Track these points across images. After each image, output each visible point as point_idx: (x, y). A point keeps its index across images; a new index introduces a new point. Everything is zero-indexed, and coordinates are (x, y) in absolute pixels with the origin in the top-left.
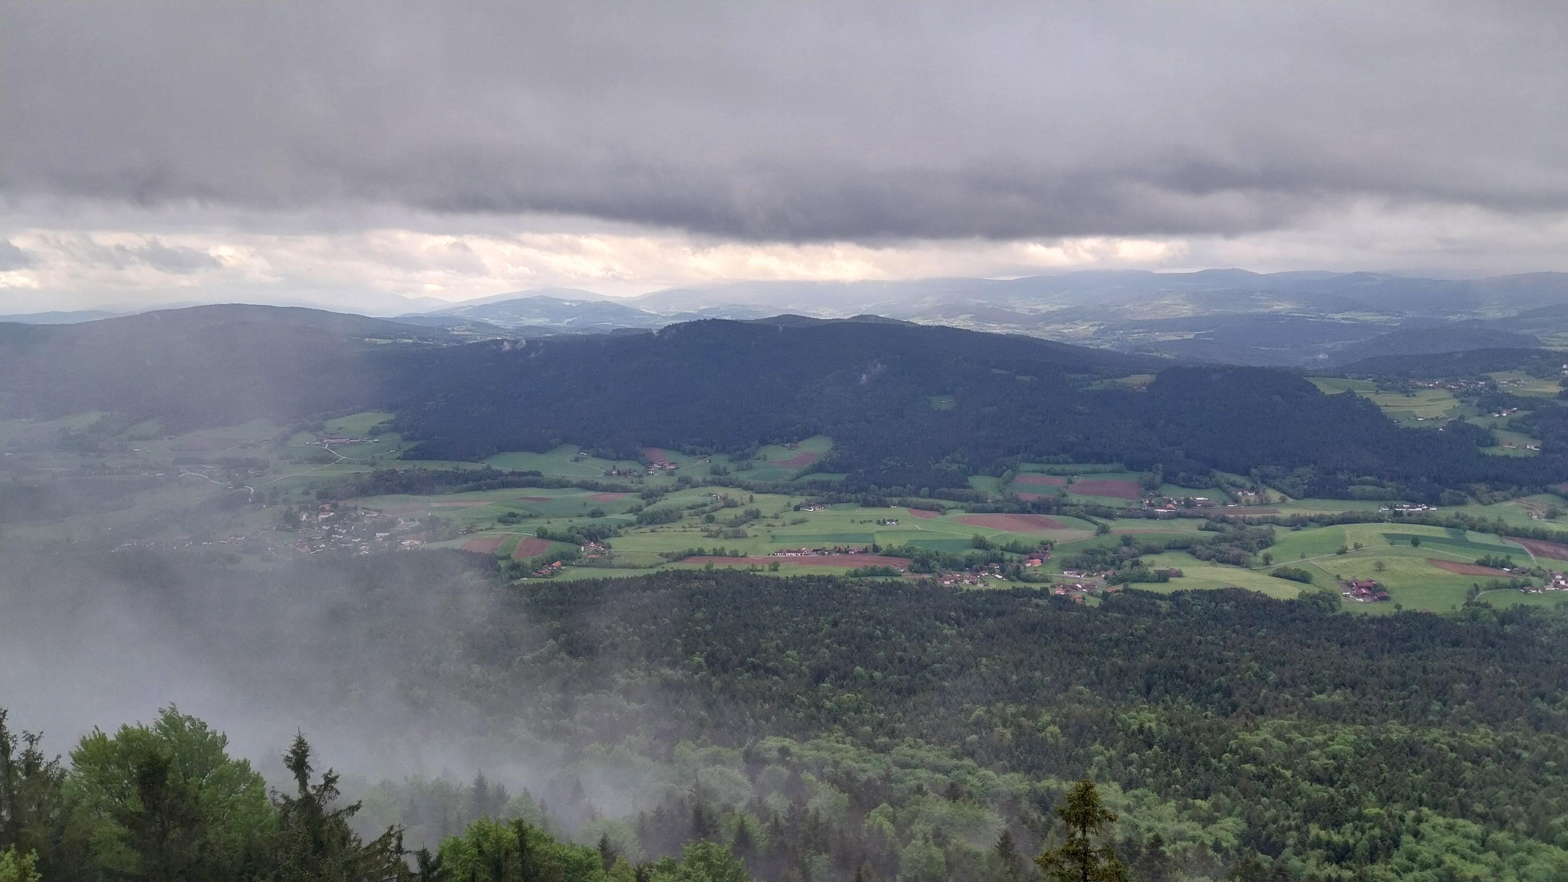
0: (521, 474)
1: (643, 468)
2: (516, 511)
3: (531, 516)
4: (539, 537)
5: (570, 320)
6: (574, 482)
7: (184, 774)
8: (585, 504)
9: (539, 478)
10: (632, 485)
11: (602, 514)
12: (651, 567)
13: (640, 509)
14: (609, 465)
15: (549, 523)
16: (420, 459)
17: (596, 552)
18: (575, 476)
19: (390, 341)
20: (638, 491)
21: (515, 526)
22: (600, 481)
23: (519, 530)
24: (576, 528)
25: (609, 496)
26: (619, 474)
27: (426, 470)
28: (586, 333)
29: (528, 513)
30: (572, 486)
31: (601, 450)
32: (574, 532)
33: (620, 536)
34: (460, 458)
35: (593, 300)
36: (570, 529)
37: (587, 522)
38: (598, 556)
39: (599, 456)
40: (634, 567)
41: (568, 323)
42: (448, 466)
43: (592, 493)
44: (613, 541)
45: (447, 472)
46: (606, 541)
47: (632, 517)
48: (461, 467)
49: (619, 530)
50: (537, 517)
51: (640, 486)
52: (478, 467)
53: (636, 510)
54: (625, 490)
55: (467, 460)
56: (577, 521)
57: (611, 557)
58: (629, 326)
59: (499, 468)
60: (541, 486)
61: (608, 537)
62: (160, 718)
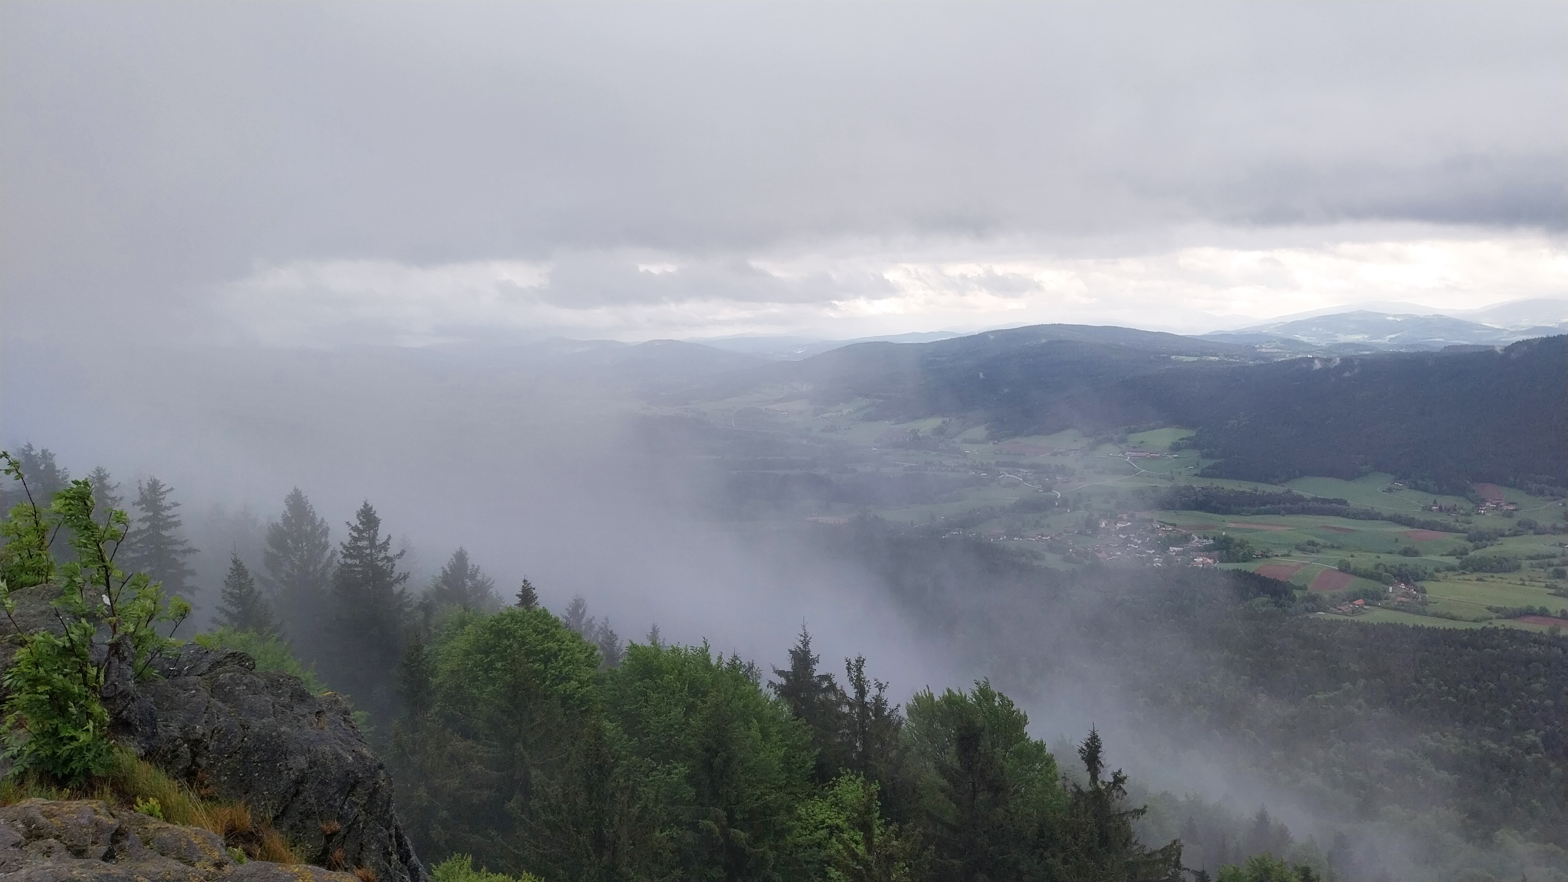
0: (1325, 501)
1: (1472, 505)
2: (1317, 540)
3: (1333, 547)
4: (1341, 570)
5: (1393, 336)
6: (1385, 514)
7: (992, 744)
8: (1397, 540)
9: (1344, 507)
10: (1457, 524)
11: (1416, 553)
12: (1475, 621)
13: (1465, 552)
14: (1430, 498)
15: (1352, 556)
16: (1217, 477)
17: (1407, 594)
18: (1386, 509)
19: (1195, 359)
20: (1464, 531)
21: (1314, 555)
22: (1417, 517)
23: (1318, 560)
24: (1385, 566)
25: (1427, 533)
26: (1440, 509)
27: (1223, 489)
28: (1412, 351)
29: (1329, 544)
30: (1383, 519)
31: (1420, 482)
32: (1381, 570)
33: (1438, 581)
34: (1259, 480)
35: (1422, 314)
36: (1377, 566)
37: (1398, 560)
38: (1408, 600)
39: (1417, 488)
40: (1453, 618)
41: (1391, 339)
42: (1246, 487)
43: (1406, 529)
44: (1428, 585)
45: (1244, 492)
46: (1419, 584)
47: (1453, 561)
48: (1259, 489)
49: (1437, 574)
50: (1339, 548)
51: (1467, 526)
52: (1277, 489)
53: (1460, 553)
54: (1446, 529)
55: (1266, 481)
56: (1385, 558)
57: (1425, 603)
58: (1466, 343)
59: (1301, 493)
60: (1347, 515)
61: (1422, 580)
62: (975, 688)
